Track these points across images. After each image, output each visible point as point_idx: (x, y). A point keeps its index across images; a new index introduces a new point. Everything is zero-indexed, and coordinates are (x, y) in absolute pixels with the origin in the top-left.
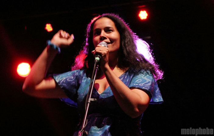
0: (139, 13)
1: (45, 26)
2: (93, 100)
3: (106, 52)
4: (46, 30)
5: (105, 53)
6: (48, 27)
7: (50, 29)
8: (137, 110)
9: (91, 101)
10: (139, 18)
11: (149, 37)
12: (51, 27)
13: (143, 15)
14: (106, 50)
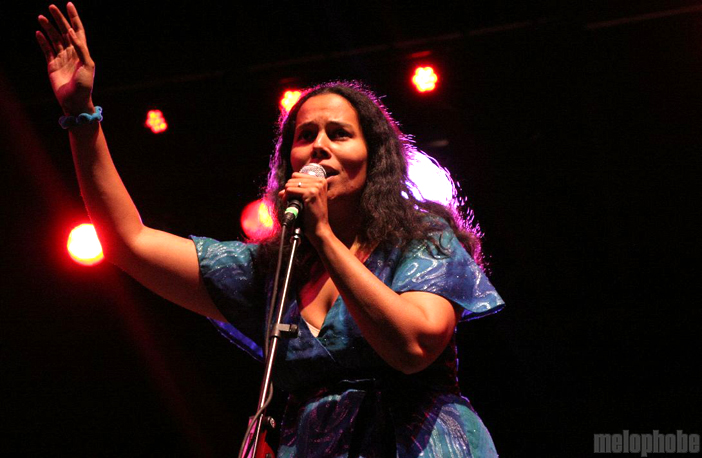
0: (413, 73)
1: (145, 117)
2: (286, 328)
3: (314, 190)
4: (149, 129)
5: (312, 194)
6: (155, 119)
7: (159, 124)
8: (418, 350)
9: (281, 332)
10: (413, 87)
11: (443, 143)
12: (162, 120)
13: (425, 79)
14: (318, 184)
